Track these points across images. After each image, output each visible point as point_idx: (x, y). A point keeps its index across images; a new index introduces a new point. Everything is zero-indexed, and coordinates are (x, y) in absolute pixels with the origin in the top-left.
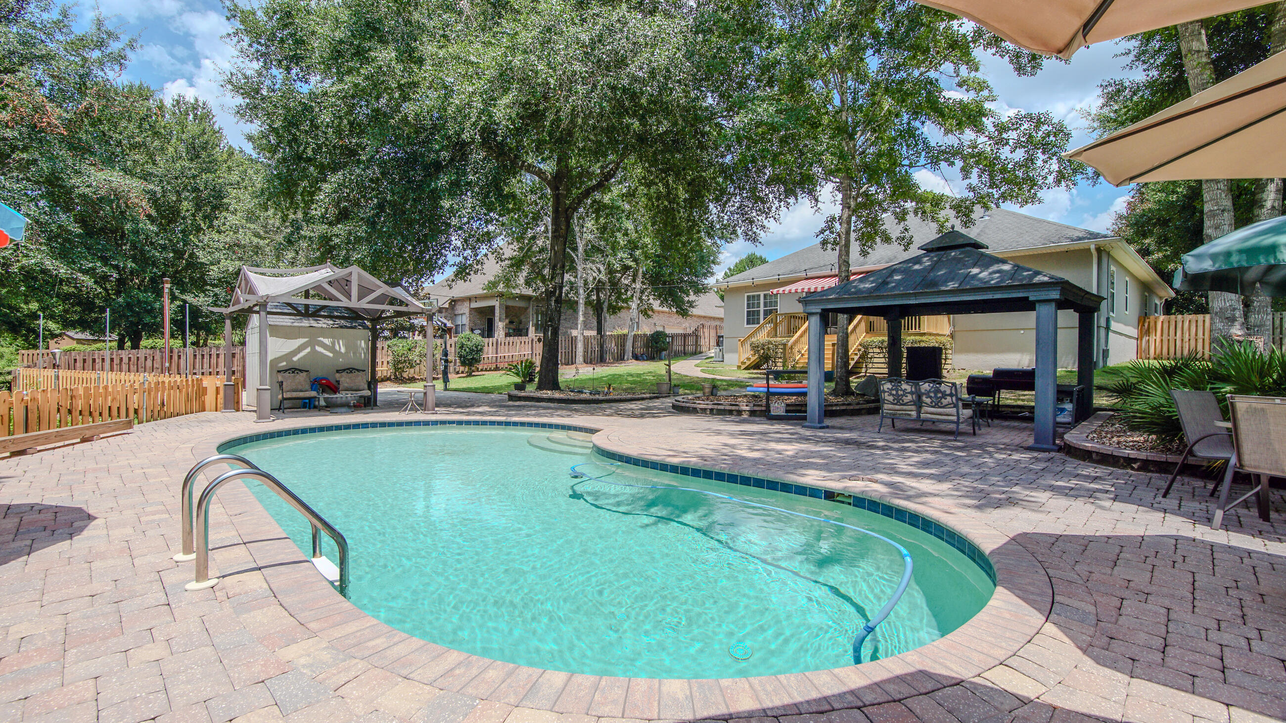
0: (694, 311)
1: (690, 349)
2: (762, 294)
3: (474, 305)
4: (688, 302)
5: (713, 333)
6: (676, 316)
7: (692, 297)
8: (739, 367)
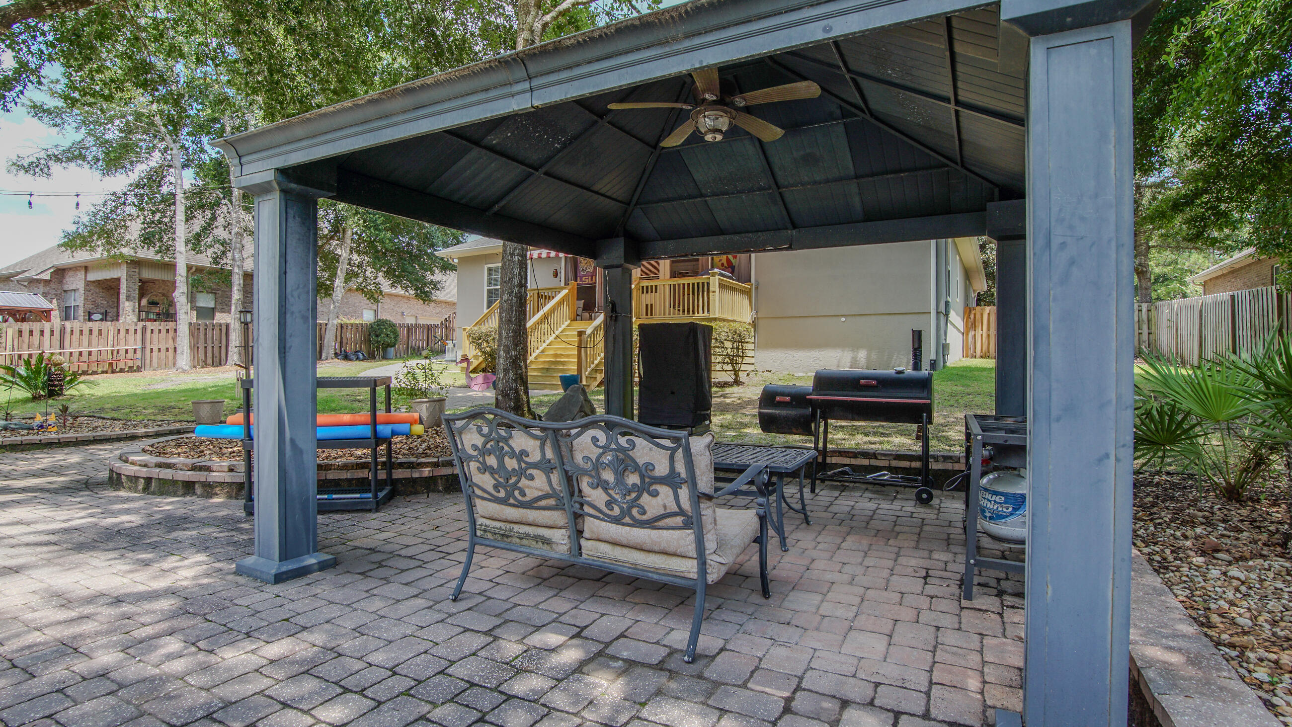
0: (439, 295)
3: (93, 276)
4: (432, 282)
6: (414, 301)
7: (437, 277)
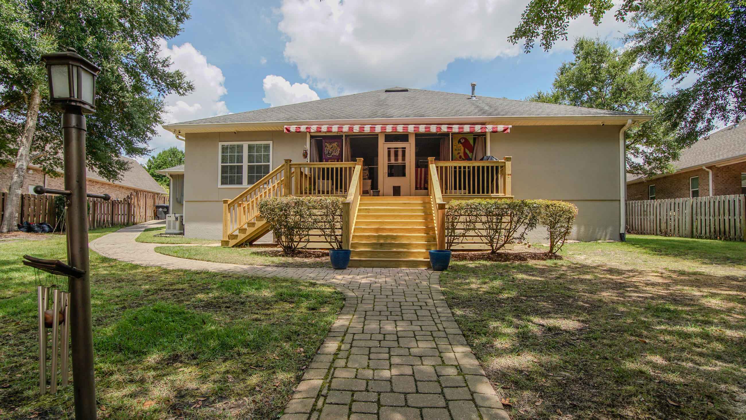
1: (120, 219)
2: (245, 145)
5: (150, 202)
7: (124, 155)
8: (225, 244)
